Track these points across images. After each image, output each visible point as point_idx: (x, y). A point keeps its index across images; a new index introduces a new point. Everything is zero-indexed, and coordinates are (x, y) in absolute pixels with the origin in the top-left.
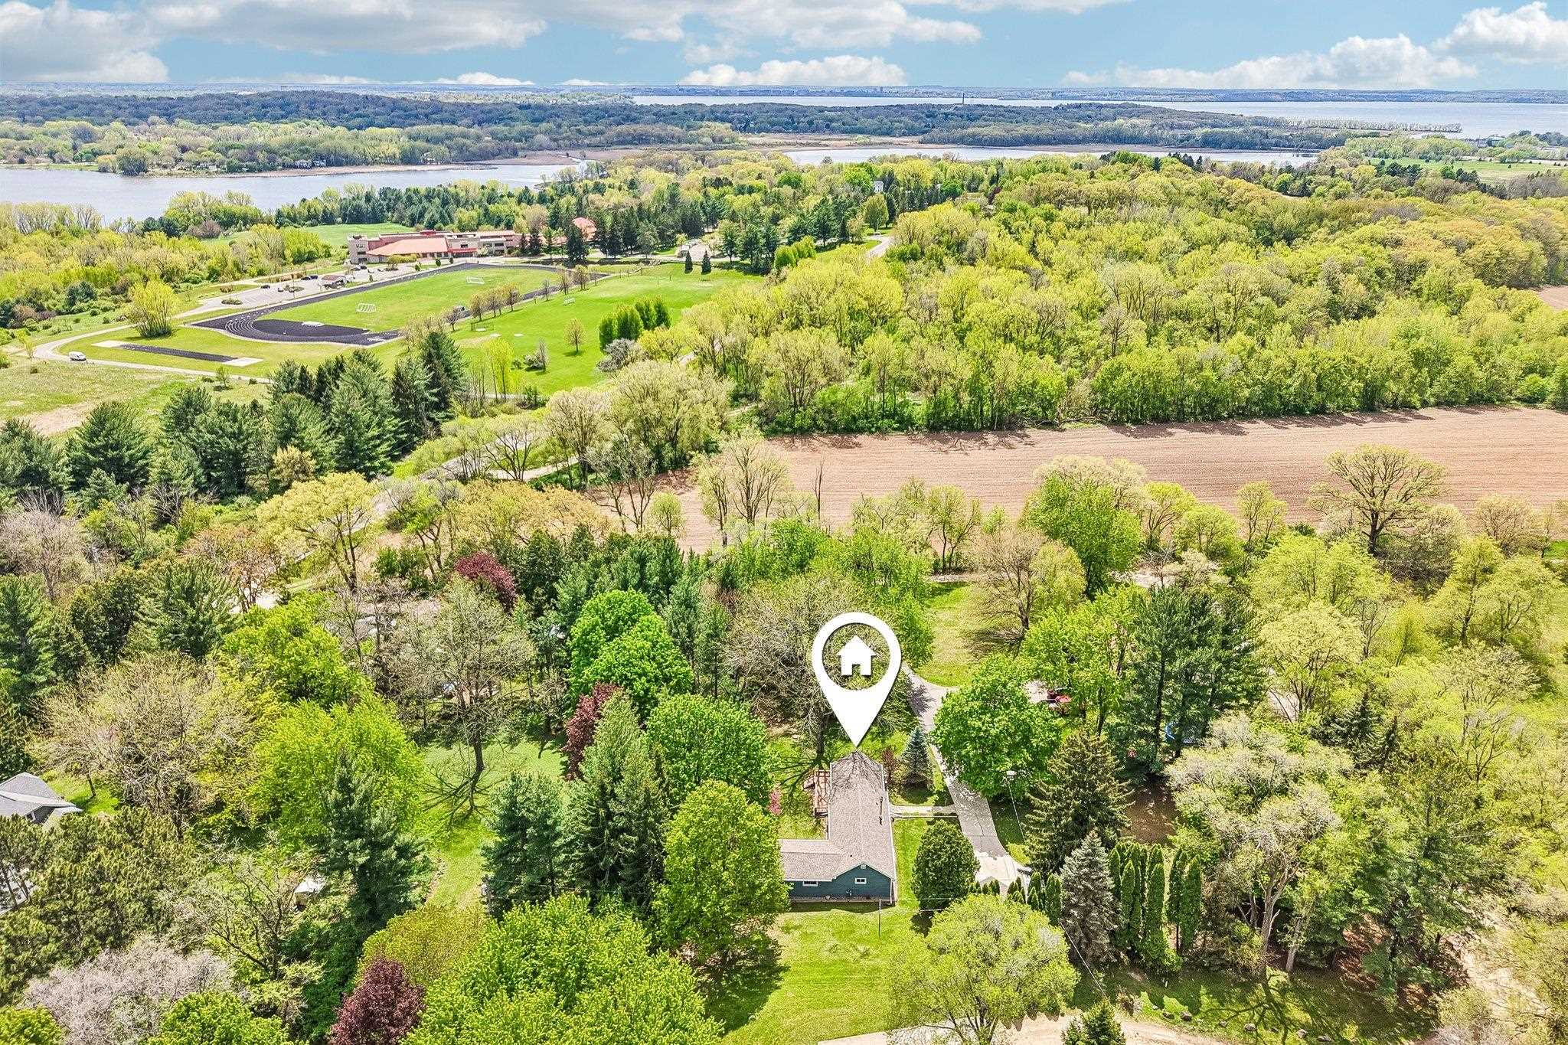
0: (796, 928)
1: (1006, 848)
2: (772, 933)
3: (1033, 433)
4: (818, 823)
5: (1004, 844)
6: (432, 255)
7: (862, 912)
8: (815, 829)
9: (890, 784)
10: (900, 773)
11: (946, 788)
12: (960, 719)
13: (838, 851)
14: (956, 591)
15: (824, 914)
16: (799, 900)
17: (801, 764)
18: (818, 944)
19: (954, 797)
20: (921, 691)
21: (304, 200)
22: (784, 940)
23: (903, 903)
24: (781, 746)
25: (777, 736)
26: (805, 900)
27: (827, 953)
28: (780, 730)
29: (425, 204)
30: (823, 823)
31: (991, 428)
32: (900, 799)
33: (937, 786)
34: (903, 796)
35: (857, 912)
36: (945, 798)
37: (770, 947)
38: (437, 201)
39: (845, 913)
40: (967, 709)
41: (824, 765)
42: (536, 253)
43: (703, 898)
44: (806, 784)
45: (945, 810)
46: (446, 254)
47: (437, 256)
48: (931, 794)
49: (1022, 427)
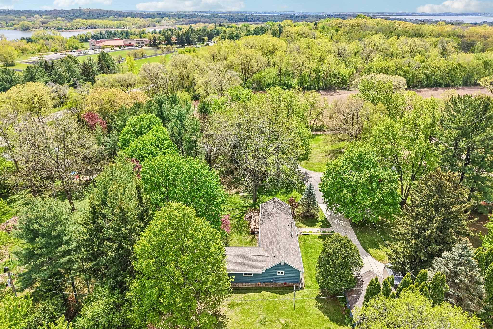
0: (238, 305)
1: (368, 252)
2: (222, 309)
3: (339, 91)
4: (254, 237)
5: (366, 249)
6: (118, 46)
7: (282, 294)
8: (252, 241)
9: (294, 216)
10: (299, 210)
11: (326, 219)
12: (338, 174)
13: (265, 254)
14: (317, 138)
15: (257, 295)
16: (240, 285)
17: (244, 207)
18: (253, 317)
19: (331, 223)
20: (306, 174)
21: (79, 34)
22: (229, 313)
23: (309, 287)
24: (234, 199)
25: (232, 194)
26: (244, 285)
27: (258, 325)
28: (234, 191)
29: (120, 35)
30: (257, 238)
31: (323, 90)
32: (300, 224)
33: (321, 218)
34: (302, 222)
35: (279, 293)
36: (326, 224)
37: (220, 319)
38: (124, 34)
39: (271, 294)
40: (343, 169)
41: (257, 207)
42: (155, 45)
43: (161, 290)
44: (247, 216)
45: (327, 230)
46: (123, 46)
47: (120, 47)
48: (318, 222)
49: (335, 89)
